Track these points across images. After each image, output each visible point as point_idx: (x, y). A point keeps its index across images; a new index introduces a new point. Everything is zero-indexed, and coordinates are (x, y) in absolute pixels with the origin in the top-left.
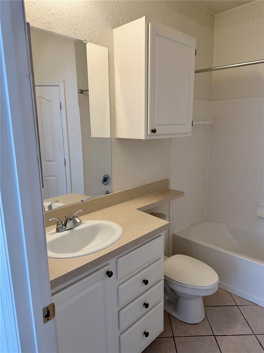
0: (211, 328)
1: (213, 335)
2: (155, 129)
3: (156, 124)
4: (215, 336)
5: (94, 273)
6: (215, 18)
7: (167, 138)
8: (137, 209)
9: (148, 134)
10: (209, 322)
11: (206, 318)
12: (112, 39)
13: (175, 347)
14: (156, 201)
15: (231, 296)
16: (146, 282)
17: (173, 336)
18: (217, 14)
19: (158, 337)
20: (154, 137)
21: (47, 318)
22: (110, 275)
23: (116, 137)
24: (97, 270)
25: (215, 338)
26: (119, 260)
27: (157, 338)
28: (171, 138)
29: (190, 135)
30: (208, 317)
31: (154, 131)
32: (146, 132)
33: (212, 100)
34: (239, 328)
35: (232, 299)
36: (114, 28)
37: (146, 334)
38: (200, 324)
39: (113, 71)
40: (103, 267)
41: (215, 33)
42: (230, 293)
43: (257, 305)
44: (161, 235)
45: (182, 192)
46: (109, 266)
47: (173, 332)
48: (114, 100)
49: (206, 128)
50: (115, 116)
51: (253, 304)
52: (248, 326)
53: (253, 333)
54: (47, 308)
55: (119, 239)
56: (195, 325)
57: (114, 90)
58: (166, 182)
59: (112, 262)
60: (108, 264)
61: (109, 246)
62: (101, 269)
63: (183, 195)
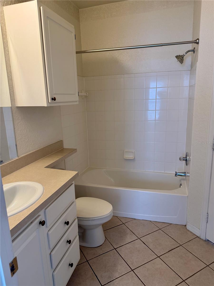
0: (112, 245)
1: (114, 249)
2: (54, 97)
3: (54, 93)
4: (115, 249)
5: (30, 225)
6: (80, 12)
7: (63, 105)
8: (45, 167)
9: (50, 101)
10: (108, 241)
11: (106, 239)
12: (3, 15)
13: (91, 268)
14: (58, 159)
15: (118, 218)
16: (67, 223)
17: (87, 260)
18: (81, 9)
19: (78, 264)
20: (54, 104)
21: (13, 272)
22: (43, 224)
23: (16, 106)
24: (32, 223)
25: (116, 250)
26: (47, 210)
27: (77, 266)
28: (60, 106)
29: (78, 103)
30: (107, 238)
31: (54, 99)
32: (48, 100)
33: (84, 77)
34: (129, 238)
35: (119, 220)
36: (4, 6)
37: (71, 265)
38: (103, 245)
39: (7, 46)
40: (36, 219)
41: (80, 24)
42: (117, 217)
43: (135, 219)
44: (73, 183)
45: (74, 149)
46: (40, 216)
47: (86, 257)
48: (11, 72)
49: (82, 99)
50: (13, 86)
51: (132, 220)
52: (134, 234)
53: (137, 238)
54: (12, 263)
55: (43, 193)
56: (100, 247)
57: (10, 63)
58: (61, 142)
59: (42, 213)
60: (39, 216)
61: (37, 200)
62: (35, 221)
63: (76, 152)
